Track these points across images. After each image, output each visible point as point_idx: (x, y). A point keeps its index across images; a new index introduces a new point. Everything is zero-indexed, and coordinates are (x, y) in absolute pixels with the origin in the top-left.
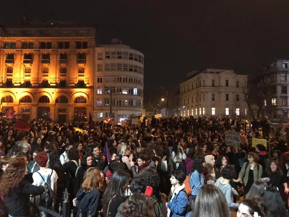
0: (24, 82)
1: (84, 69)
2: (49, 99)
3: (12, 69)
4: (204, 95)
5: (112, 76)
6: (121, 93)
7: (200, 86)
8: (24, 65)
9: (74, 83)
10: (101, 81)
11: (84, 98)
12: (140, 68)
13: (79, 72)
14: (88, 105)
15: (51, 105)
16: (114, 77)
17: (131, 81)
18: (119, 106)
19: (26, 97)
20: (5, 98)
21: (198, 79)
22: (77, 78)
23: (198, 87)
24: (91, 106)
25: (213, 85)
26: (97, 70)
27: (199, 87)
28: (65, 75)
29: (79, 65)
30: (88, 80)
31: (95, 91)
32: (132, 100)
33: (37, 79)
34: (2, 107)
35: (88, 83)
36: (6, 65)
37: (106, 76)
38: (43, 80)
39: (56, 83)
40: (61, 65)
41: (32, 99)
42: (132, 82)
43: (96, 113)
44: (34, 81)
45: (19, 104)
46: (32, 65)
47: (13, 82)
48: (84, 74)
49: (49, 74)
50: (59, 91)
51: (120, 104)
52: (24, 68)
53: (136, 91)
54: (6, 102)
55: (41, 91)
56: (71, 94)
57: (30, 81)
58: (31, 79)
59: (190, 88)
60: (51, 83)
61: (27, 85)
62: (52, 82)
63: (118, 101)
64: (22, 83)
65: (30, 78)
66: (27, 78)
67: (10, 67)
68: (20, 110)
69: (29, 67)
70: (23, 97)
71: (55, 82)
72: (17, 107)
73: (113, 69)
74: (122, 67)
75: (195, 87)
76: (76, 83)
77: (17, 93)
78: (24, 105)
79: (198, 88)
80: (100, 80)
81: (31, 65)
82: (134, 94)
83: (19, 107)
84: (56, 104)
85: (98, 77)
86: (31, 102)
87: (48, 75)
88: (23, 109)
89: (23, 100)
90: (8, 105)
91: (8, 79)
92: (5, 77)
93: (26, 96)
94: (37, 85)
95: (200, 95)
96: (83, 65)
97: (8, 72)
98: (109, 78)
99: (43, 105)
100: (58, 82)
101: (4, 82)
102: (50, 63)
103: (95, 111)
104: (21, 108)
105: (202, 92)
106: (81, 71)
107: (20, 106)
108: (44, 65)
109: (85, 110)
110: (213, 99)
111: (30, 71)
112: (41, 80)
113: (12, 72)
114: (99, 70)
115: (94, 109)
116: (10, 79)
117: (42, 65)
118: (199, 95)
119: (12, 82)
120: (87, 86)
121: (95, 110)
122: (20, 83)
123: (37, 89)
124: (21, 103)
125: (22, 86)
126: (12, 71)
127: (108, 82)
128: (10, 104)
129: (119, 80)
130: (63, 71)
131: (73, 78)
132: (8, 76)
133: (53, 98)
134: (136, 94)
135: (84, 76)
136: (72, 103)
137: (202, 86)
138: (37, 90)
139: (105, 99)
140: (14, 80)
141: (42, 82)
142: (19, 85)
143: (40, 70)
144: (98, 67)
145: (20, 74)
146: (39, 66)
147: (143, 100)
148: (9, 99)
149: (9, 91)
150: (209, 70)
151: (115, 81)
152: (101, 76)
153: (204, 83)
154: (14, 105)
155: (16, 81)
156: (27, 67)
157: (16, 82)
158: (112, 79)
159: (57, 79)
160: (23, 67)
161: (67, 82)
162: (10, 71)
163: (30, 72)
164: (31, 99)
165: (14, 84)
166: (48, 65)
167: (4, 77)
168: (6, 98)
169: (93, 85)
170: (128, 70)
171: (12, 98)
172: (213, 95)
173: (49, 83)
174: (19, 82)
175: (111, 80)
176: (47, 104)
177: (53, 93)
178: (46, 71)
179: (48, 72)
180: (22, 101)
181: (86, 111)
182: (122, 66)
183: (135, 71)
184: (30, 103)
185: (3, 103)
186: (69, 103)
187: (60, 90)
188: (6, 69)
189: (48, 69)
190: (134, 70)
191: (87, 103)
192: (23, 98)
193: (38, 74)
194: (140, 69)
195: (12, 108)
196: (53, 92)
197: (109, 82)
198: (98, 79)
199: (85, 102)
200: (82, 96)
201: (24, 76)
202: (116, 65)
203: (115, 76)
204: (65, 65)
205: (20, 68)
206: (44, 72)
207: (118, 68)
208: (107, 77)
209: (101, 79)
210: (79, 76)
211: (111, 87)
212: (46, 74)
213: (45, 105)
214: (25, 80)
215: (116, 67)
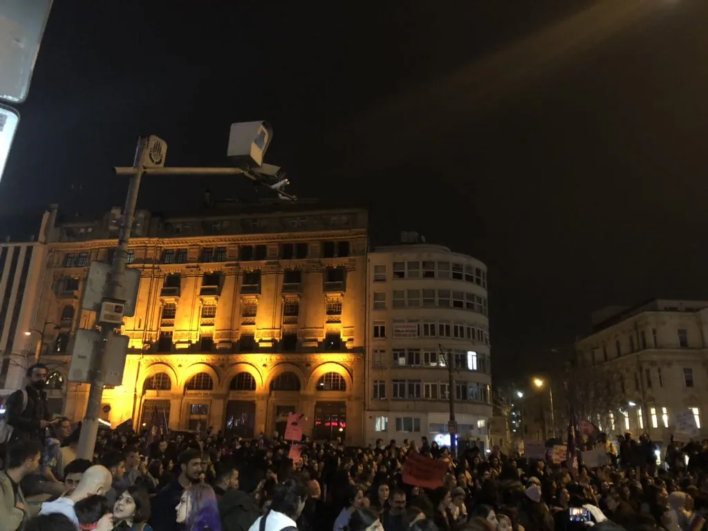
0: (198, 340)
1: (340, 305)
2: (254, 380)
3: (175, 310)
4: (659, 371)
5: (410, 321)
6: (434, 364)
7: (645, 346)
8: (202, 300)
9: (316, 340)
10: (383, 335)
11: (340, 379)
12: (479, 300)
13: (329, 313)
14: (349, 398)
15: (258, 396)
16: (416, 324)
17: (459, 332)
18: (431, 401)
19: (200, 376)
20: (153, 378)
21: (636, 327)
22: (324, 327)
23: (636, 347)
24: (357, 399)
25: (684, 344)
26: (372, 306)
27: (641, 347)
28: (295, 322)
29: (328, 295)
30: (351, 333)
31: (367, 359)
32: (466, 383)
33: (229, 332)
34: (146, 400)
35: (349, 340)
36: (162, 301)
37: (395, 321)
38: (242, 335)
39: (273, 341)
40: (287, 296)
41: (215, 380)
42: (462, 335)
43: (371, 417)
44: (221, 337)
45: (184, 394)
46: (220, 298)
47: (174, 341)
48: (342, 317)
49: (256, 319)
50: (280, 361)
51: (434, 395)
52: (202, 306)
53: (475, 358)
54: (154, 389)
55: (238, 361)
56: (308, 368)
57: (212, 338)
58: (215, 333)
59: (612, 351)
60: (261, 341)
61: (204, 345)
62: (264, 339)
63: (427, 387)
64: (194, 342)
65: (213, 330)
66: (206, 330)
67: (170, 304)
68: (184, 407)
69: (212, 304)
70: (194, 377)
71: (270, 339)
72: (179, 400)
73: (411, 304)
74: (437, 299)
75: (624, 348)
76: (320, 339)
77: (180, 366)
78: (196, 397)
79: (638, 350)
80: (379, 332)
81: (217, 299)
82: (470, 367)
83: (184, 401)
84: (270, 394)
85: (375, 323)
86: (211, 388)
87: (255, 321)
88: (192, 405)
89: (193, 384)
90: (158, 396)
91: (162, 333)
92: (158, 329)
93: (201, 374)
94: (228, 346)
95: (648, 371)
96: (339, 294)
97: (164, 317)
98: (404, 327)
99: (238, 397)
100: (278, 339)
101: (154, 341)
102: (260, 293)
103: (368, 414)
104: (188, 403)
105: (653, 363)
106: (334, 310)
107: (185, 398)
108: (246, 297)
109: (342, 410)
110: (689, 383)
111: (214, 312)
112: (238, 333)
113: (173, 317)
114: (376, 307)
115: (367, 408)
116: (167, 333)
117: (241, 298)
118: (644, 372)
119: (171, 339)
120: (348, 345)
121: (368, 410)
122: (189, 342)
123: (227, 355)
124: (189, 392)
125: (193, 350)
126: (174, 313)
127: (400, 335)
128: (163, 395)
129: (429, 330)
130: (291, 312)
131: (315, 328)
132: (162, 325)
133: (265, 379)
134: (475, 368)
135: (339, 322)
136: (310, 391)
137: (650, 348)
138: (229, 360)
139: (394, 381)
140: (177, 334)
141: (239, 338)
142: (186, 346)
143: (237, 311)
144: (375, 299)
145: (191, 321)
146: (234, 301)
147: (491, 384)
148: (161, 381)
149: (164, 361)
150: (662, 303)
151: (419, 334)
152: (383, 323)
153: (655, 338)
154: (173, 395)
155: (181, 337)
156: (207, 304)
157: (181, 340)
158: (410, 329)
159: (276, 331)
160: (198, 303)
161: (299, 338)
162: (168, 313)
163: (213, 316)
164: (211, 380)
165: (175, 345)
166: (257, 298)
167: (155, 328)
168: (156, 378)
169: (361, 345)
170: (452, 305)
171: (170, 379)
172: (688, 371)
173: (257, 340)
174: (187, 340)
175: (409, 331)
176: (250, 393)
177: (265, 365)
178: (249, 313)
179: (254, 315)
180: (190, 385)
181: (345, 414)
182: (437, 295)
183: (470, 307)
184: (208, 392)
185: (147, 391)
186: (302, 392)
187: (283, 357)
188: (160, 308)
189: (256, 307)
190: (465, 306)
191: (347, 392)
192: (193, 379)
193: (232, 319)
194: (481, 303)
195: (166, 404)
196: (264, 362)
197: (404, 335)
198: (376, 328)
199: (343, 388)
200: (334, 373)
201: (199, 326)
202: (421, 292)
203: (417, 321)
204: (296, 296)
205: (193, 306)
206: (246, 315)
207: (425, 301)
208: (397, 324)
209: (383, 328)
210: (328, 322)
211: (409, 350)
212: (250, 319)
213: (243, 395)
214: (200, 335)
215: (421, 299)
